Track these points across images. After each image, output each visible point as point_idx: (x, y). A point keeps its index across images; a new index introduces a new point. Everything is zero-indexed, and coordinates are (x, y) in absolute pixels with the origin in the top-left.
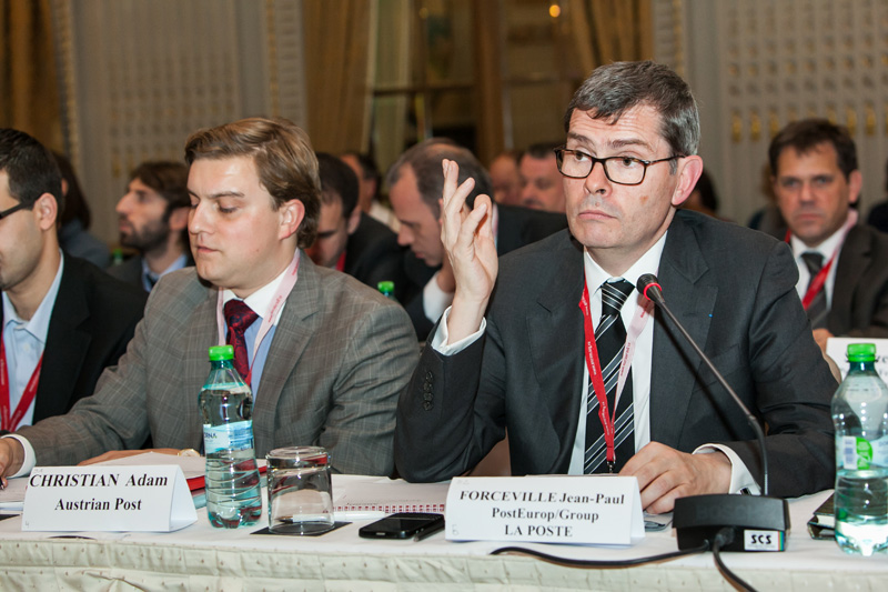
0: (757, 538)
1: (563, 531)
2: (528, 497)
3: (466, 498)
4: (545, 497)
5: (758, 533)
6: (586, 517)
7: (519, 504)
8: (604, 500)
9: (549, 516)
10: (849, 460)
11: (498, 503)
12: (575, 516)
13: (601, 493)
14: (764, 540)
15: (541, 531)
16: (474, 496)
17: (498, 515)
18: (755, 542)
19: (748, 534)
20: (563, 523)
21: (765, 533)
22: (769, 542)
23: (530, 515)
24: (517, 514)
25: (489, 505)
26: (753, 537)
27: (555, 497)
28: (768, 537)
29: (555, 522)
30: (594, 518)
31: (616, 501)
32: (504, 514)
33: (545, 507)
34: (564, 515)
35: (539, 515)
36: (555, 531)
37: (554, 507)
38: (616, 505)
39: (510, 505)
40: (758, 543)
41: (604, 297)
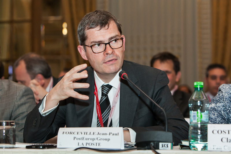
0: (163, 145)
1: (98, 144)
2: (86, 133)
3: (65, 134)
4: (92, 133)
5: (164, 144)
6: (106, 140)
7: (83, 135)
8: (112, 134)
9: (93, 140)
10: (194, 119)
11: (76, 135)
12: (102, 140)
13: (111, 132)
14: (166, 146)
15: (90, 144)
16: (67, 133)
17: (75, 139)
18: (163, 147)
19: (161, 144)
20: (98, 142)
21: (166, 144)
22: (168, 147)
23: (86, 139)
24: (82, 139)
25: (72, 136)
26: (162, 145)
27: (95, 134)
28: (167, 145)
29: (95, 142)
30: (108, 140)
31: (116, 135)
32: (78, 139)
33: (92, 136)
34: (98, 139)
35: (90, 139)
36: (95, 144)
37: (95, 137)
38: (116, 136)
39: (80, 136)
40: (164, 147)
41: (102, 90)
